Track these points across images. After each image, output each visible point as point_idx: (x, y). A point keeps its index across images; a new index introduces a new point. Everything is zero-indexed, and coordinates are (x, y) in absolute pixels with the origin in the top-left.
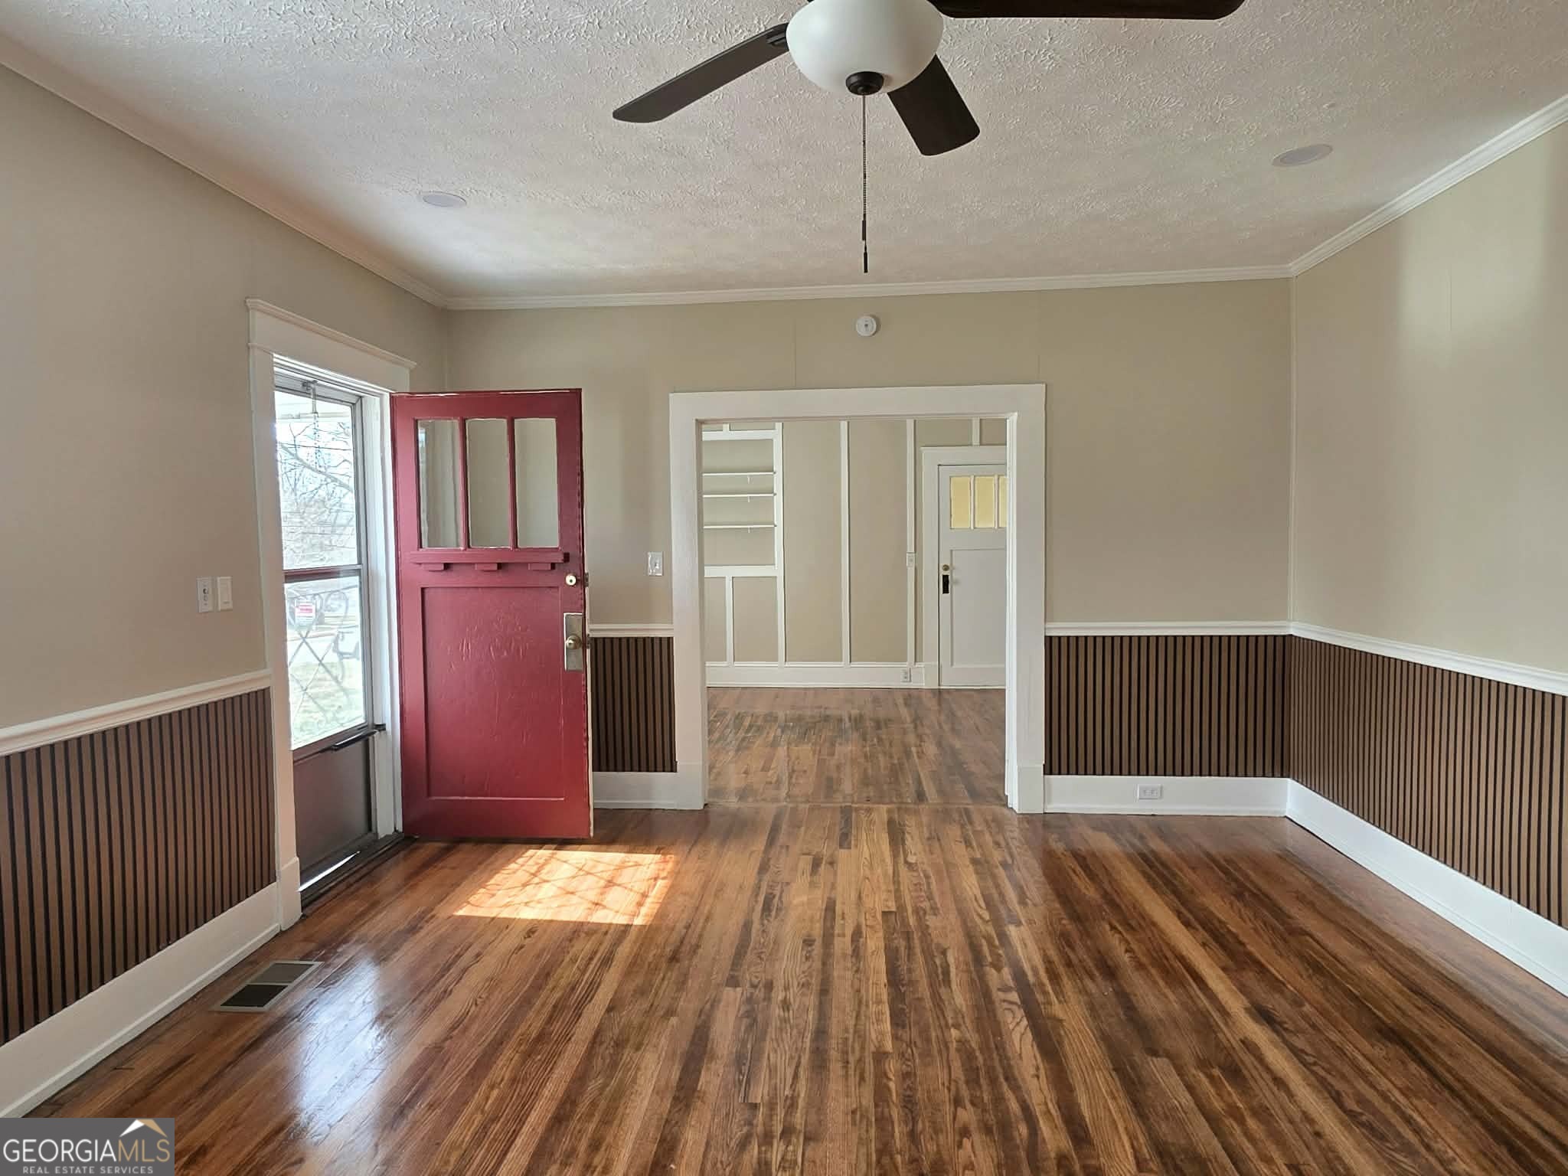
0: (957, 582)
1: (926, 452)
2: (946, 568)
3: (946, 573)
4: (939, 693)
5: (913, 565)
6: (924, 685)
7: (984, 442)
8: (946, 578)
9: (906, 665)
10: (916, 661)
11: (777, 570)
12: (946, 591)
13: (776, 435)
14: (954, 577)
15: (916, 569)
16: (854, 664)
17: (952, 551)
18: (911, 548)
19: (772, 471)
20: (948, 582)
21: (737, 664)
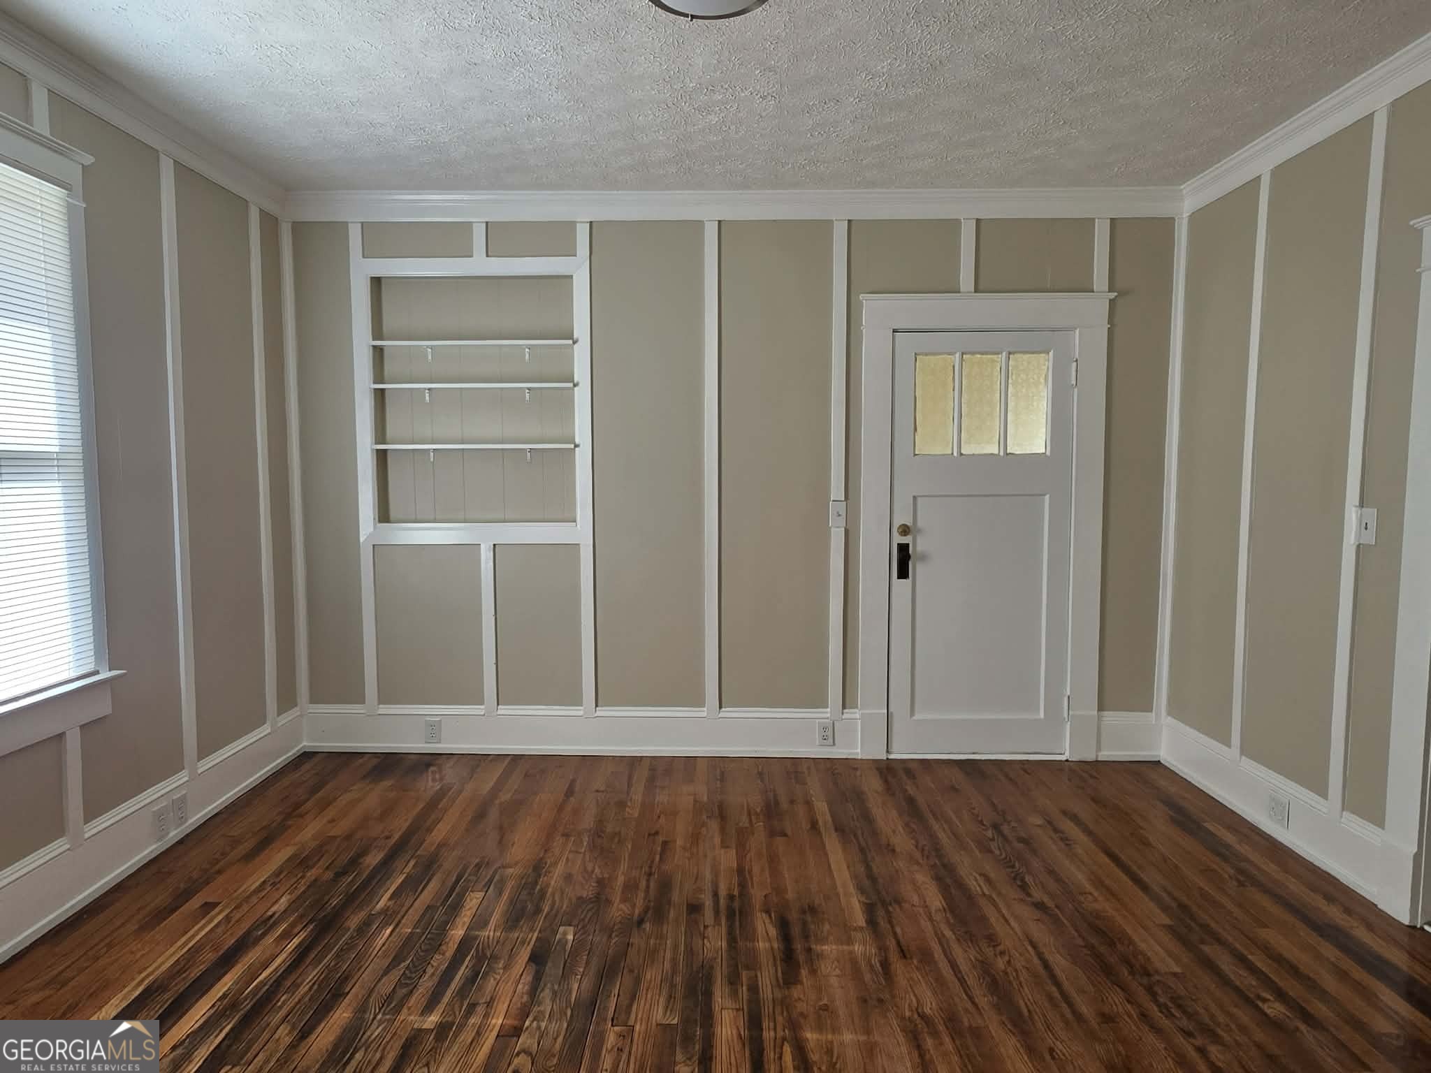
0: (923, 558)
1: (871, 305)
2: (905, 530)
3: (904, 540)
4: (887, 770)
5: (842, 522)
6: (857, 751)
7: (981, 287)
8: (903, 549)
9: (826, 714)
10: (844, 707)
11: (580, 532)
12: (903, 573)
13: (578, 269)
14: (919, 546)
15: (847, 532)
16: (728, 712)
17: (915, 498)
18: (837, 490)
19: (571, 337)
20: (909, 557)
21: (504, 710)
